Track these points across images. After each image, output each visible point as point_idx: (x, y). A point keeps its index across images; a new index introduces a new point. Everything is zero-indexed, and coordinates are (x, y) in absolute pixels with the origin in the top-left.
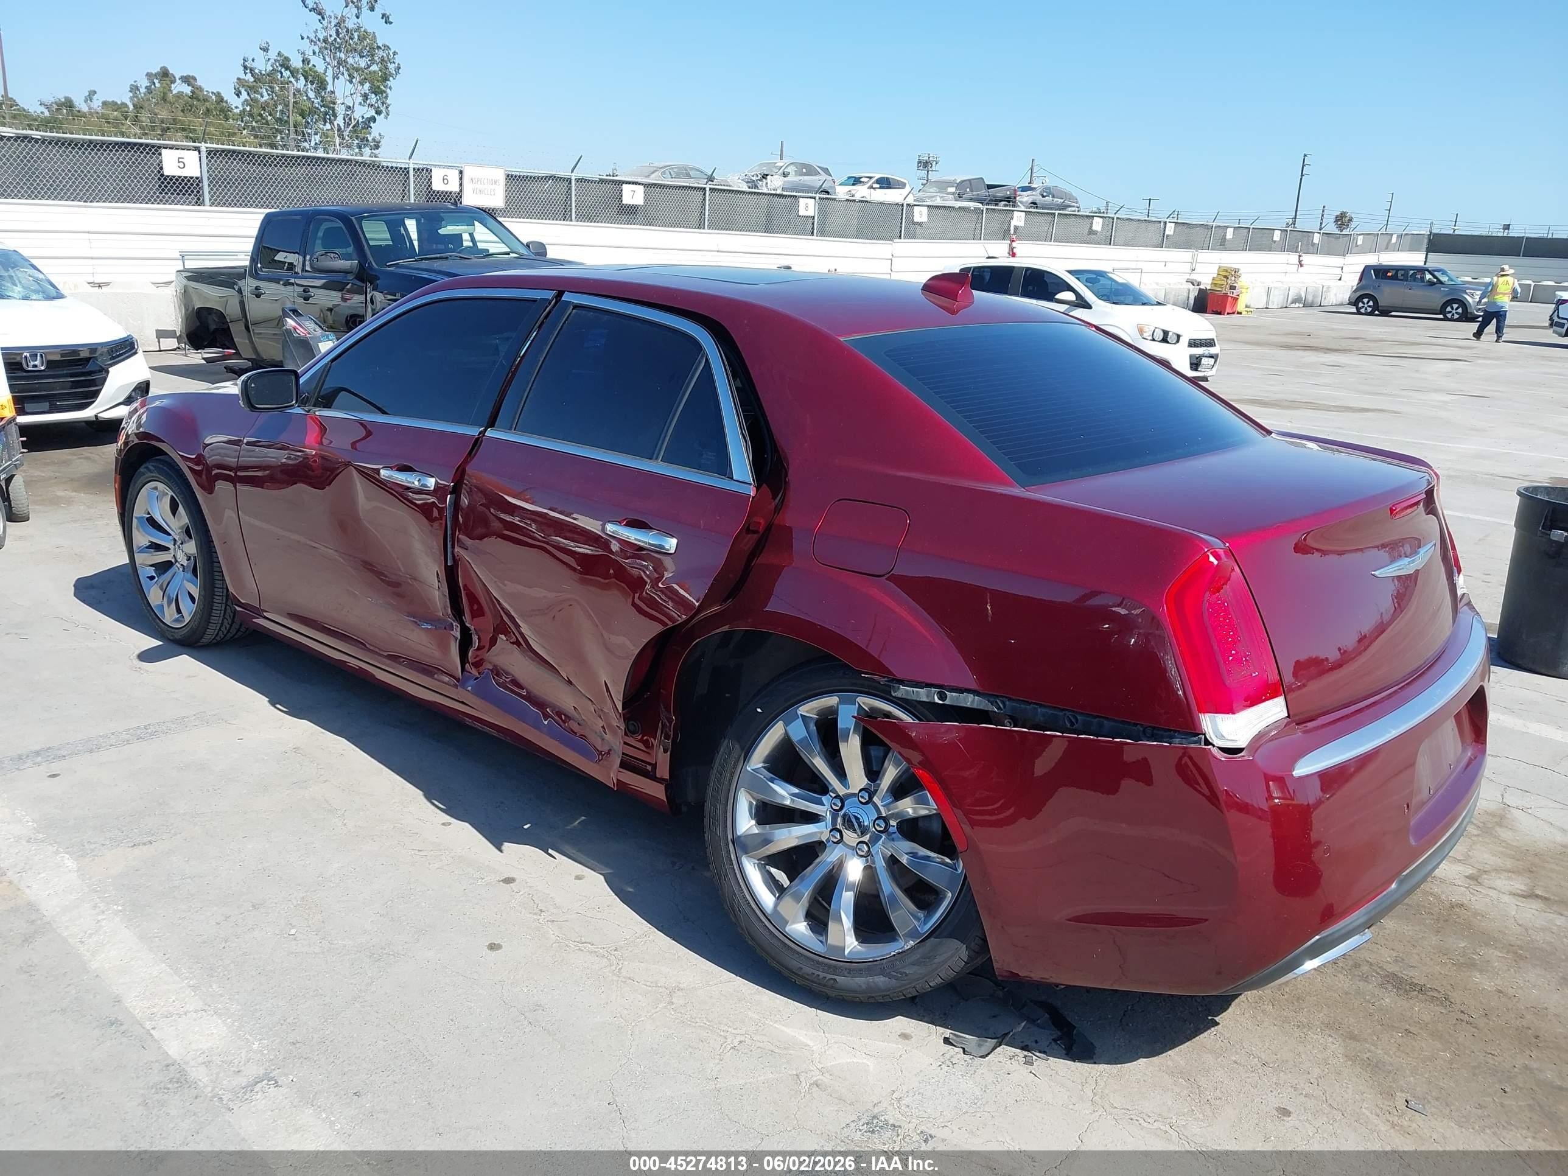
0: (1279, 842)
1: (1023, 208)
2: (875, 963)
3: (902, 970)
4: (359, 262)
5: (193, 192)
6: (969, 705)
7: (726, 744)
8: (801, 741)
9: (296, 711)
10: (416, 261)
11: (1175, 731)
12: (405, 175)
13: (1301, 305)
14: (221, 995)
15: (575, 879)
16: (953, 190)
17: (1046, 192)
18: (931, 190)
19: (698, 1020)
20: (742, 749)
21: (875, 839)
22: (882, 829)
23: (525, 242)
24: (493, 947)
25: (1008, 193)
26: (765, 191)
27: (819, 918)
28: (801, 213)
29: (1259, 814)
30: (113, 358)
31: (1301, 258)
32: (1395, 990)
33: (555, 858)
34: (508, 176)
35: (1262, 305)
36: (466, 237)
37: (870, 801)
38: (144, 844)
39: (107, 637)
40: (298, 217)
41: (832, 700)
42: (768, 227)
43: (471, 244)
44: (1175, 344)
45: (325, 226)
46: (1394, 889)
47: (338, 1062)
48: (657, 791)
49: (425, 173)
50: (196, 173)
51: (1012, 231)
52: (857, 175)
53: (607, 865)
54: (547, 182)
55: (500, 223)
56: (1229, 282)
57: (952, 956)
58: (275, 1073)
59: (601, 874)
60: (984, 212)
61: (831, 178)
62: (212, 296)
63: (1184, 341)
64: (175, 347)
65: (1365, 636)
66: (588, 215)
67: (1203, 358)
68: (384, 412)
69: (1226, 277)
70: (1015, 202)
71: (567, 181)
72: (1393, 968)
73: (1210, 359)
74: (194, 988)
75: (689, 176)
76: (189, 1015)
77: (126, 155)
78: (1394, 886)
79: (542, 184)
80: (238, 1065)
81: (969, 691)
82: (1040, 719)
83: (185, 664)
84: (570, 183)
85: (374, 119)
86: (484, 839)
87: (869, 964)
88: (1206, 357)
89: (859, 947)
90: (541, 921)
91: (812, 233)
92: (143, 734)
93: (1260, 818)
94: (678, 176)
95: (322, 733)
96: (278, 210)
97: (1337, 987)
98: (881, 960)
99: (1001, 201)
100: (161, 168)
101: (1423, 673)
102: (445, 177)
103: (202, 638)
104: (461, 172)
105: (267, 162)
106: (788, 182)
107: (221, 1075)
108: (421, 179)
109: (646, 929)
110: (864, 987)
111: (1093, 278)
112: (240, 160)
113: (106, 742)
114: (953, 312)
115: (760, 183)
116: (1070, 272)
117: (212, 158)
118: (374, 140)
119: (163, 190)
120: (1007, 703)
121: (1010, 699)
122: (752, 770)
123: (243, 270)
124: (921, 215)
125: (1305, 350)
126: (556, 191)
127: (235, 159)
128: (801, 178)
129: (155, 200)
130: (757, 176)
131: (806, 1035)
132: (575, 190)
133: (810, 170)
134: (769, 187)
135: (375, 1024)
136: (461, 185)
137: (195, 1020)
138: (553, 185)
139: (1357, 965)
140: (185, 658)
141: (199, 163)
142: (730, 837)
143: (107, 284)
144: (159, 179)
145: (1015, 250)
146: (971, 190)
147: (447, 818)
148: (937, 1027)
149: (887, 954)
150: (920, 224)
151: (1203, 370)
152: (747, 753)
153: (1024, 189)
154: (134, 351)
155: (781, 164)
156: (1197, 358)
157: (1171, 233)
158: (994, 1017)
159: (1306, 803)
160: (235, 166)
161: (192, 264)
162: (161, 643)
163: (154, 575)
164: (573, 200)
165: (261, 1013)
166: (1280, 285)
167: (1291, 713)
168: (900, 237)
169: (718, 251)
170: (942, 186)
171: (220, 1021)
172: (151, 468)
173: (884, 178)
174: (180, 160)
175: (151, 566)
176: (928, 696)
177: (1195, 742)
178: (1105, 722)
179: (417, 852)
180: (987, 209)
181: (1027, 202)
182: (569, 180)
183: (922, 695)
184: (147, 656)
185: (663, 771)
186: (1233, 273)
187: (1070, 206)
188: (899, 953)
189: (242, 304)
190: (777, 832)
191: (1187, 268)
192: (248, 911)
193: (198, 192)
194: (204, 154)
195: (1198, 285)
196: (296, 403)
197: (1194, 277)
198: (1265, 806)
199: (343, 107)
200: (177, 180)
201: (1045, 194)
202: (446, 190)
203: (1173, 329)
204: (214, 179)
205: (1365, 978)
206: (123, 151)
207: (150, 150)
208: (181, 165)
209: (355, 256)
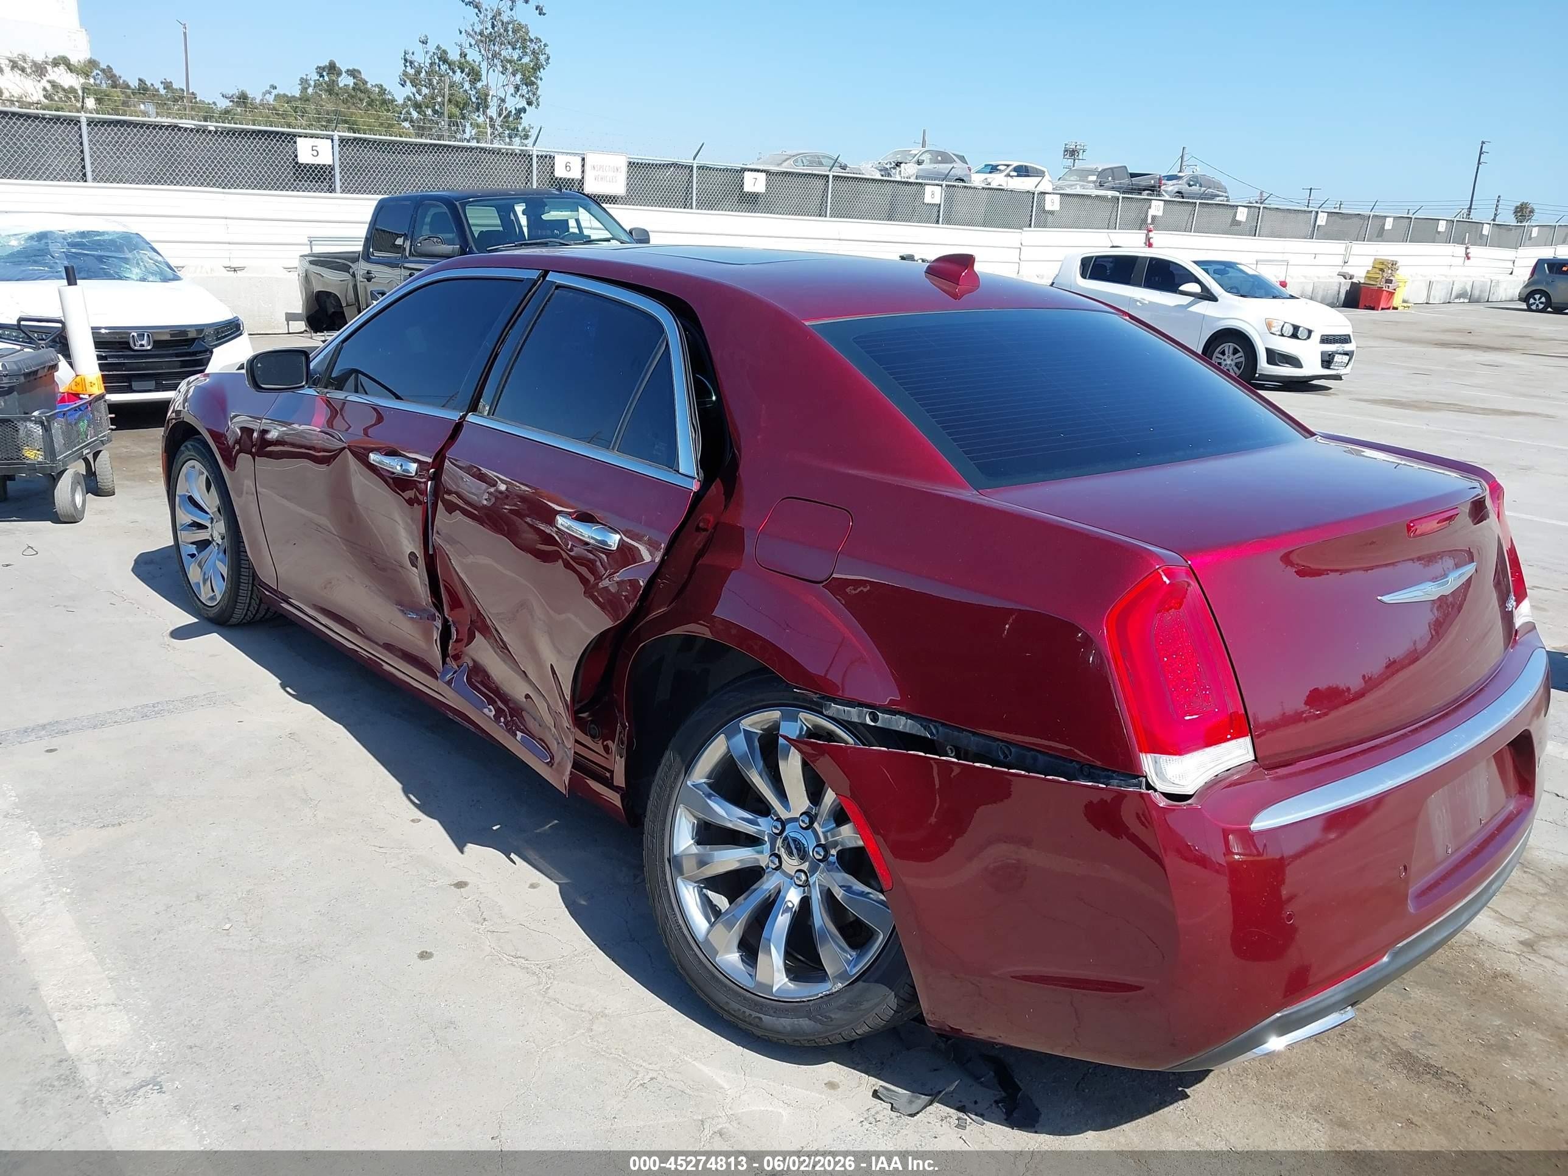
0: (1239, 901)
1: (1167, 198)
2: (802, 1004)
3: (827, 1014)
4: (461, 246)
5: (325, 179)
6: (901, 728)
7: (669, 755)
8: (741, 758)
9: (302, 696)
10: (515, 246)
11: (1114, 772)
12: (529, 162)
13: (1466, 301)
14: (137, 990)
15: (529, 887)
16: (1094, 178)
17: (1194, 181)
18: (1072, 178)
19: (613, 1051)
20: (683, 761)
21: (814, 869)
22: (821, 858)
23: (628, 229)
24: (424, 955)
25: (1153, 182)
26: (898, 179)
27: (750, 948)
28: (926, 201)
29: (1217, 869)
30: (218, 339)
31: (1468, 251)
32: (1405, 1072)
33: (515, 863)
34: (630, 163)
35: (1423, 300)
36: (572, 223)
37: (810, 827)
38: (113, 825)
39: (149, 613)
40: (408, 203)
41: (775, 714)
42: (891, 215)
43: (576, 231)
44: (1305, 339)
45: (432, 211)
46: (1385, 963)
47: (228, 1071)
48: (615, 799)
49: (547, 160)
50: (328, 160)
51: (1149, 221)
52: (994, 163)
53: (566, 874)
54: (669, 169)
55: (604, 209)
56: (1385, 275)
57: (877, 1005)
58: (163, 1077)
59: (557, 883)
60: (1120, 201)
61: (967, 166)
62: (332, 281)
63: (1316, 337)
64: (303, 330)
65: (1395, 662)
66: (709, 203)
67: (1337, 355)
68: (398, 398)
69: (1382, 270)
70: (1159, 191)
71: (689, 168)
72: (1407, 1045)
73: (1344, 357)
74: (112, 980)
75: (821, 164)
76: (99, 1008)
77: (262, 143)
78: (1385, 959)
79: (663, 172)
80: (129, 1066)
81: (901, 713)
82: (973, 748)
83: (214, 642)
84: (692, 170)
85: (524, 110)
86: (448, 839)
87: (796, 1004)
88: (1340, 354)
89: (790, 984)
90: (480, 931)
91: (938, 222)
92: (146, 713)
93: (1217, 871)
94: (811, 164)
95: (323, 719)
96: (390, 196)
97: (1338, 1063)
98: (808, 1001)
99: (1144, 190)
100: (296, 156)
101: (1447, 714)
102: (568, 164)
103: (231, 617)
104: (583, 159)
105: (396, 149)
106: (921, 170)
107: (110, 1075)
108: (544, 166)
109: (587, 946)
110: (789, 1028)
111: (1222, 270)
112: (371, 148)
113: (111, 719)
114: (955, 296)
115: (894, 171)
116: (1196, 262)
117: (344, 146)
118: (524, 129)
119: (297, 177)
120: (940, 729)
121: (943, 724)
122: (693, 785)
123: (357, 255)
124: (1052, 203)
125: (1462, 348)
126: (678, 179)
127: (365, 147)
128: (936, 165)
129: (290, 187)
130: (891, 164)
131: (724, 1076)
132: (697, 177)
133: (945, 158)
134: (902, 175)
135: (278, 1033)
136: (583, 172)
137: (103, 1014)
138: (674, 173)
139: (1367, 1039)
140: (215, 636)
141: (331, 151)
142: (667, 855)
143: (242, 269)
144: (294, 167)
145: (1151, 241)
146: (1113, 179)
147: (419, 814)
148: (870, 1078)
149: (815, 995)
150: (1052, 213)
151: (1336, 368)
152: (689, 766)
153: (1171, 178)
154: (238, 333)
155: (916, 152)
156: (1330, 355)
157: (1324, 223)
158: (935, 1070)
159: (1278, 857)
160: (366, 154)
161: (318, 249)
162: (197, 620)
163: (196, 553)
164: (695, 187)
165: (169, 1011)
166: (1443, 278)
167: (1259, 756)
168: (1030, 226)
169: (840, 240)
170: (1084, 174)
171: (126, 1017)
172: (190, 446)
173: (1022, 166)
174: (314, 148)
175: (192, 543)
176: (859, 717)
177: (1135, 785)
178: (1039, 756)
179: (378, 849)
180: (1123, 198)
181: (1172, 191)
182: (691, 168)
183: (853, 714)
184: (180, 633)
185: (620, 780)
186: (1390, 266)
187: (1218, 196)
188: (826, 995)
189: (355, 287)
190: (716, 853)
191: (1339, 260)
192: (191, 901)
193: (330, 179)
194: (337, 142)
195: (1350, 279)
196: (307, 383)
197: (1346, 270)
198: (1222, 860)
199: (495, 99)
200: (311, 168)
201: (1191, 183)
202: (568, 177)
203: (1304, 323)
204: (345, 166)
205: (1373, 1057)
206: (260, 139)
207: (286, 138)
208: (315, 153)
209: (457, 240)
